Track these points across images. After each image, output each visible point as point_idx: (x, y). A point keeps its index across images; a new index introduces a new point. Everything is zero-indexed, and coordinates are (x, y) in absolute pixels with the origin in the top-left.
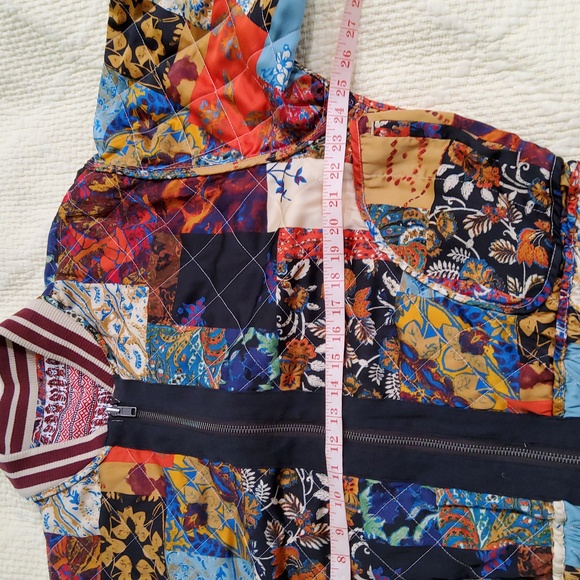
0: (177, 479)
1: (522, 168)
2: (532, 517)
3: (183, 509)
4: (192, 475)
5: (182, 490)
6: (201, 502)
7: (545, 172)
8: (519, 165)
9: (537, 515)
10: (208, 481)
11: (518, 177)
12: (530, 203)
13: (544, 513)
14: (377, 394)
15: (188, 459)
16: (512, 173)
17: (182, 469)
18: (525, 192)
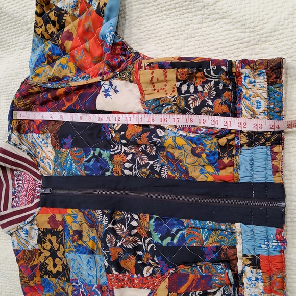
0: (69, 219)
1: (213, 69)
2: (227, 231)
3: (71, 233)
4: (76, 217)
5: (71, 225)
6: (80, 229)
7: (223, 68)
8: (211, 68)
9: (229, 230)
10: (83, 220)
11: (212, 74)
12: (221, 84)
13: (232, 229)
14: (157, 176)
15: (73, 210)
16: (209, 72)
17: (71, 215)
18: (218, 80)
